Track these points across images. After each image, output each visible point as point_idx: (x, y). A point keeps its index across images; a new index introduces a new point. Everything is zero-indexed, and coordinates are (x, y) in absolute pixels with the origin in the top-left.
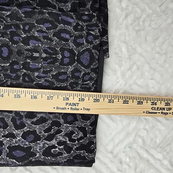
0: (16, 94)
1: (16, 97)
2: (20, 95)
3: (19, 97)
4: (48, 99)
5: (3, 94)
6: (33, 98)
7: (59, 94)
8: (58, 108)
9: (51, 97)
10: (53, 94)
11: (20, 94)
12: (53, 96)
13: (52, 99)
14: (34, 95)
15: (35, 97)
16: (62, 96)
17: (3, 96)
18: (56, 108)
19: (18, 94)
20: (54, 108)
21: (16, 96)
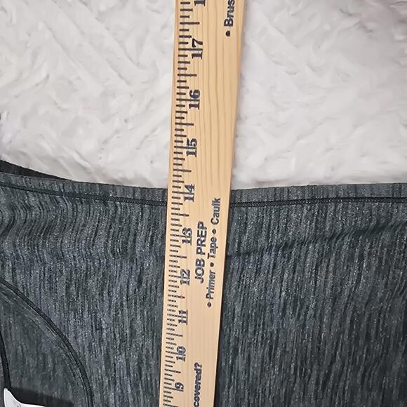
0: (185, 151)
1: (194, 150)
2: (188, 141)
3: (193, 143)
4: (200, 55)
5: (186, 187)
6: (197, 103)
7: (186, 20)
8: (229, 23)
9: (193, 45)
10: (186, 40)
11: (185, 140)
12: (190, 41)
13: (201, 43)
14: (189, 98)
15: (195, 95)
16: (192, 10)
17: (192, 187)
18: (227, 28)
19: (185, 144)
20: (228, 34)
21: (190, 150)
